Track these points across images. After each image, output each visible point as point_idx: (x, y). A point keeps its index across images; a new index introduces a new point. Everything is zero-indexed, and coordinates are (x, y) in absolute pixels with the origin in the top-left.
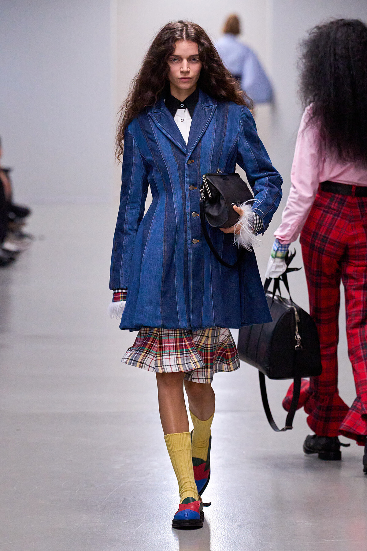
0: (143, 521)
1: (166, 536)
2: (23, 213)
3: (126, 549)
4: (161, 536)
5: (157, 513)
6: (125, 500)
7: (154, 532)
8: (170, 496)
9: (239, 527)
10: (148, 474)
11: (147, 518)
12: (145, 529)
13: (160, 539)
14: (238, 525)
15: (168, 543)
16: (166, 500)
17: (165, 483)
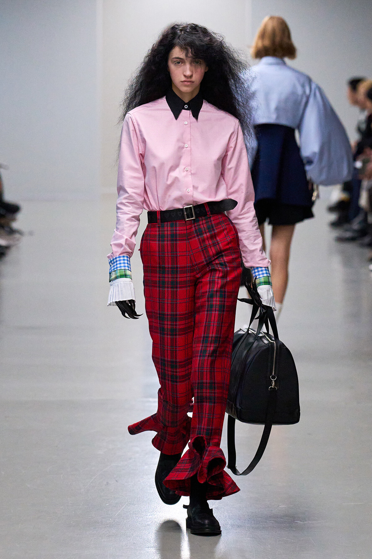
0: (125, 504)
1: (147, 518)
2: (13, 209)
3: (108, 531)
4: (142, 518)
5: (138, 497)
6: (108, 483)
7: (136, 514)
8: (150, 480)
9: (216, 509)
10: (130, 459)
11: (128, 501)
12: (127, 512)
13: (141, 521)
14: (215, 508)
15: (148, 525)
16: (147, 484)
17: (146, 467)
